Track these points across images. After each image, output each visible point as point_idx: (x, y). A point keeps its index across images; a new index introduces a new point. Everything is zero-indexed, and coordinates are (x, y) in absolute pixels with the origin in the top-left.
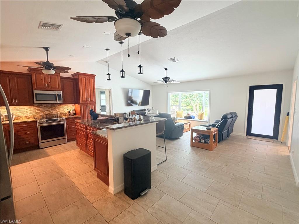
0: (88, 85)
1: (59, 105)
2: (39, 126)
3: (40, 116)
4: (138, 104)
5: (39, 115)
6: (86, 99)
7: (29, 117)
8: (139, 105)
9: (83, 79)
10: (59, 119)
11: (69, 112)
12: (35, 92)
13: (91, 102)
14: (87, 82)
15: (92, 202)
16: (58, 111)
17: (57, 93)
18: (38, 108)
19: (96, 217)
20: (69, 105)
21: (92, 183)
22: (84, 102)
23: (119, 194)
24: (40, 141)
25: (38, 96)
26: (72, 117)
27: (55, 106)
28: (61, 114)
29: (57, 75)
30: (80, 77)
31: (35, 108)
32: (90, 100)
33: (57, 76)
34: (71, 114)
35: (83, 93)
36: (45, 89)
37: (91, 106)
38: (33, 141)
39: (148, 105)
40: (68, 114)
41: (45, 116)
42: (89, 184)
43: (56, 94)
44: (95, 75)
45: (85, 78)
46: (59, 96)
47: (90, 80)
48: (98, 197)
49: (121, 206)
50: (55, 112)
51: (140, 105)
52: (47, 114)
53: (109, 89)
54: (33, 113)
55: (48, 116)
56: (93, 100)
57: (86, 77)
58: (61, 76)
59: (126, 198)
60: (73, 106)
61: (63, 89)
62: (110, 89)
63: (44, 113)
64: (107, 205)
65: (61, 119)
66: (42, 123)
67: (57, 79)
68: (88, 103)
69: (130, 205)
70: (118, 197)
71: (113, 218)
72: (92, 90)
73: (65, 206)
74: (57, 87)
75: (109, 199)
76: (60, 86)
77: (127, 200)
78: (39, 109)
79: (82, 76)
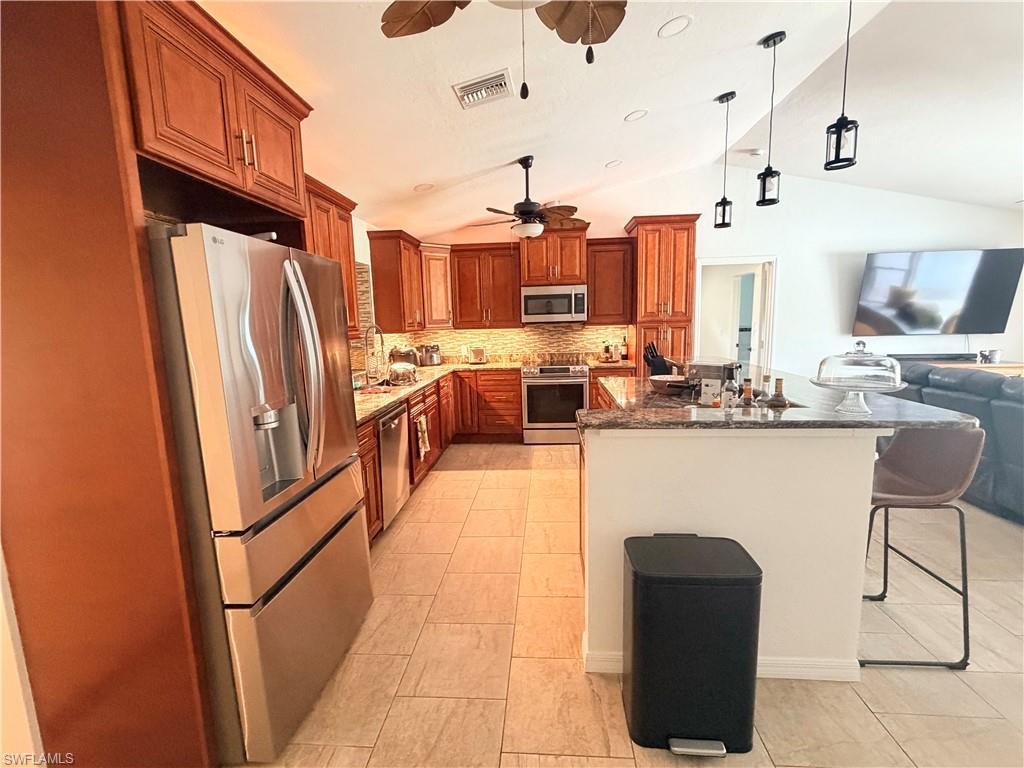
0: (667, 258)
1: (583, 328)
2: (525, 383)
3: (539, 355)
4: (941, 326)
5: (536, 354)
6: (656, 307)
7: (515, 357)
8: (945, 332)
9: (650, 237)
10: (571, 368)
11: (607, 350)
12: (525, 291)
13: (674, 319)
14: (663, 247)
15: (515, 652)
16: (580, 344)
17: (572, 290)
18: (534, 335)
19: (492, 704)
20: (611, 328)
21: (560, 594)
22: (650, 319)
23: (603, 683)
24: (526, 424)
25: (530, 302)
26: (613, 365)
27: (573, 331)
28: (586, 354)
29: (577, 237)
30: (640, 232)
31: (529, 336)
32: (670, 311)
33: (578, 241)
34: (611, 357)
35: (648, 286)
36: (545, 282)
37: (673, 332)
38: (511, 420)
39: (1003, 332)
40: (604, 356)
41: (548, 358)
42: (550, 590)
43: (570, 295)
44: (698, 216)
45: (657, 234)
46: (579, 299)
47: (675, 235)
48: (541, 648)
49: (577, 728)
50: (573, 347)
51: (952, 329)
52: (552, 352)
53: (764, 265)
54: (524, 349)
55: (556, 360)
56: (684, 311)
57: (663, 228)
58: (588, 237)
59: (612, 715)
60: (624, 331)
61: (591, 280)
62: (770, 263)
63: (548, 349)
64: (545, 690)
65: (578, 368)
66: (531, 375)
67: (578, 249)
68: (661, 322)
69: (609, 751)
70: (593, 691)
71: (524, 749)
72: (681, 274)
73: (461, 621)
74: (577, 273)
75: (565, 675)
76: (584, 271)
77: (613, 726)
78: (537, 337)
79: (649, 227)
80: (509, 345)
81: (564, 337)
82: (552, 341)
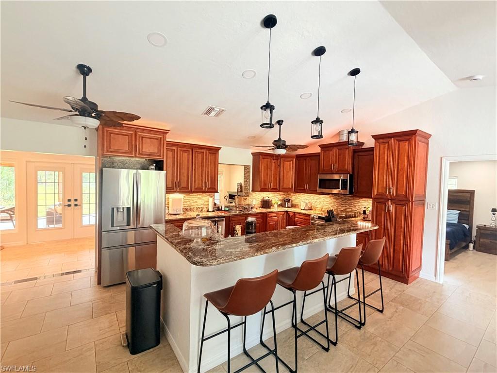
6: (384, 190)
7: (324, 209)
9: (382, 147)
13: (397, 198)
14: (390, 152)
17: (342, 177)
18: (334, 199)
22: (380, 196)
30: (376, 144)
31: (331, 199)
32: (394, 194)
35: (380, 176)
36: (330, 172)
37: (396, 207)
45: (386, 145)
46: (345, 182)
47: (399, 145)
56: (404, 194)
57: (390, 141)
66: (314, 219)
68: (388, 199)
74: (346, 168)
76: (350, 167)
80: (322, 203)
81: (349, 202)
82: (343, 203)
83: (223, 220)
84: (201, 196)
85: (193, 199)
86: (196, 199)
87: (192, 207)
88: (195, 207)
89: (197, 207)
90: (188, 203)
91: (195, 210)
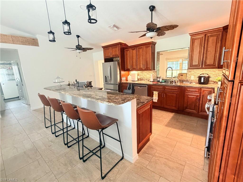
83: (146, 87)
84: (148, 73)
85: (145, 74)
86: (146, 74)
87: (144, 78)
88: (145, 78)
89: (146, 78)
90: (142, 76)
91: (145, 80)
